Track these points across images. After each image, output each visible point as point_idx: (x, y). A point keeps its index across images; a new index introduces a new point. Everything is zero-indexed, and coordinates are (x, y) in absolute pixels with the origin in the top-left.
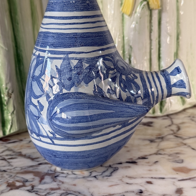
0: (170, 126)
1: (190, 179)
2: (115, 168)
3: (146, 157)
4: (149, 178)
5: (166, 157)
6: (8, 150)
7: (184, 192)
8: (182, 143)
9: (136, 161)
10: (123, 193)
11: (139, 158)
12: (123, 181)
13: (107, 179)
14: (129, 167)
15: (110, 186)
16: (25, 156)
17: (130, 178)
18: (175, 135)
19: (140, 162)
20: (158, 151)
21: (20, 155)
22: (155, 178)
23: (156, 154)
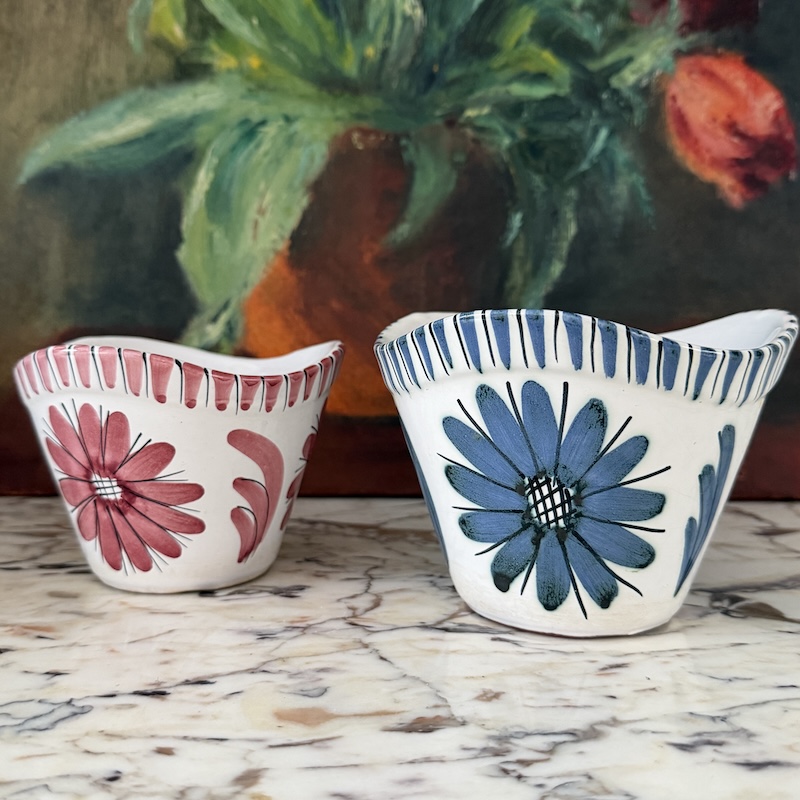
0: (353, 597)
1: (311, 743)
2: (83, 707)
3: (211, 680)
4: (175, 737)
5: (281, 679)
7: (262, 780)
8: (360, 642)
9: (168, 691)
10: (49, 779)
11: (187, 683)
12: (76, 745)
13: (30, 737)
14: (132, 706)
15: (22, 758)
17: (110, 736)
18: (353, 620)
19: (181, 693)
20: (264, 663)
22: (195, 739)
23: (252, 671)
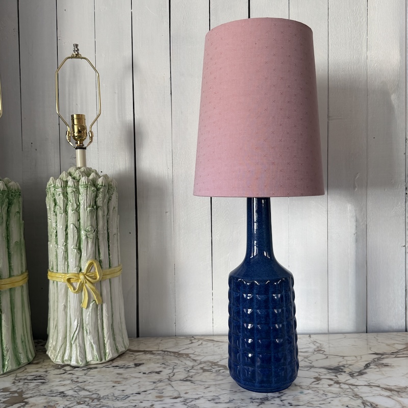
6: (78, 387)
16: (86, 390)
21: (84, 389)
